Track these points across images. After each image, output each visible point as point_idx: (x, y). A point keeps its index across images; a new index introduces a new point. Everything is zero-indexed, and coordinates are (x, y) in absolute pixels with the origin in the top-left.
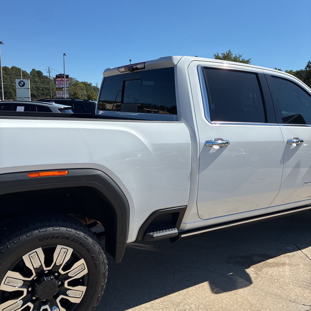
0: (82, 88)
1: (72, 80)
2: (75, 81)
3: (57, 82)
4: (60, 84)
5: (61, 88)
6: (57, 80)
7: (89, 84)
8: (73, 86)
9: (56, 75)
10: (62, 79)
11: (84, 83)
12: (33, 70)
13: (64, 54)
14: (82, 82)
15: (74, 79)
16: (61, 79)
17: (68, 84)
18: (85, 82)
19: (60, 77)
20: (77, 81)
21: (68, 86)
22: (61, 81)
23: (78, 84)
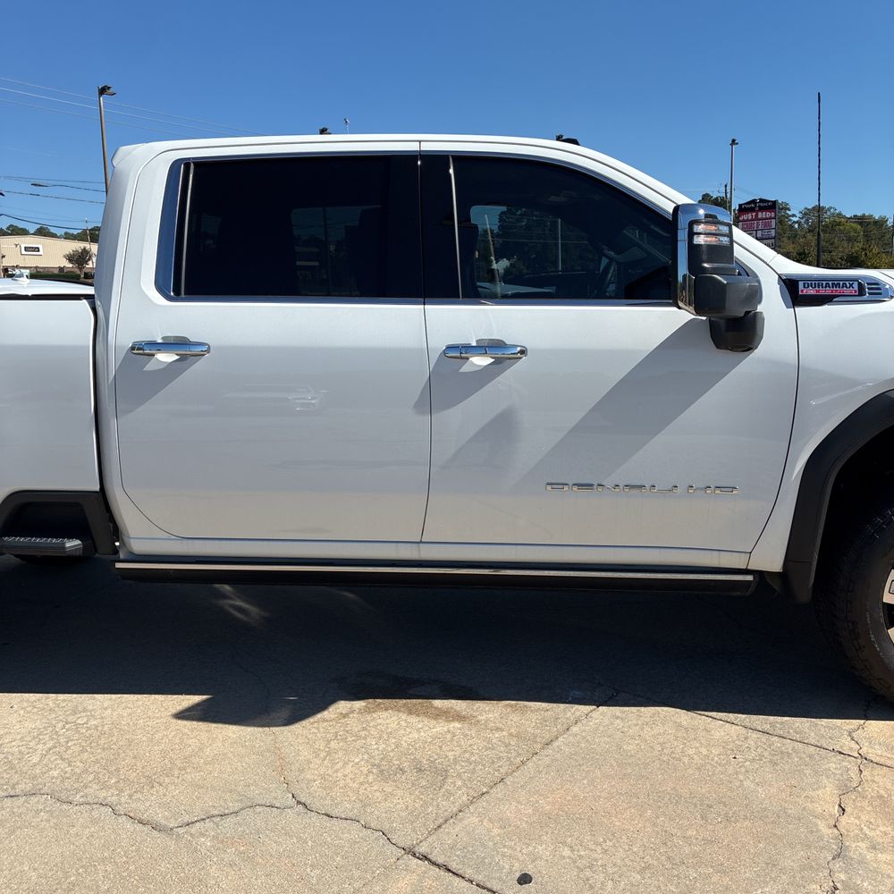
0: (852, 234)
1: (822, 214)
2: (833, 214)
6: (741, 219)
7: (876, 222)
9: (740, 205)
10: (757, 215)
11: (862, 221)
14: (856, 216)
16: (754, 214)
17: (774, 227)
18: (863, 217)
19: (752, 210)
20: (840, 214)
21: (773, 233)
22: (752, 220)
23: (839, 224)
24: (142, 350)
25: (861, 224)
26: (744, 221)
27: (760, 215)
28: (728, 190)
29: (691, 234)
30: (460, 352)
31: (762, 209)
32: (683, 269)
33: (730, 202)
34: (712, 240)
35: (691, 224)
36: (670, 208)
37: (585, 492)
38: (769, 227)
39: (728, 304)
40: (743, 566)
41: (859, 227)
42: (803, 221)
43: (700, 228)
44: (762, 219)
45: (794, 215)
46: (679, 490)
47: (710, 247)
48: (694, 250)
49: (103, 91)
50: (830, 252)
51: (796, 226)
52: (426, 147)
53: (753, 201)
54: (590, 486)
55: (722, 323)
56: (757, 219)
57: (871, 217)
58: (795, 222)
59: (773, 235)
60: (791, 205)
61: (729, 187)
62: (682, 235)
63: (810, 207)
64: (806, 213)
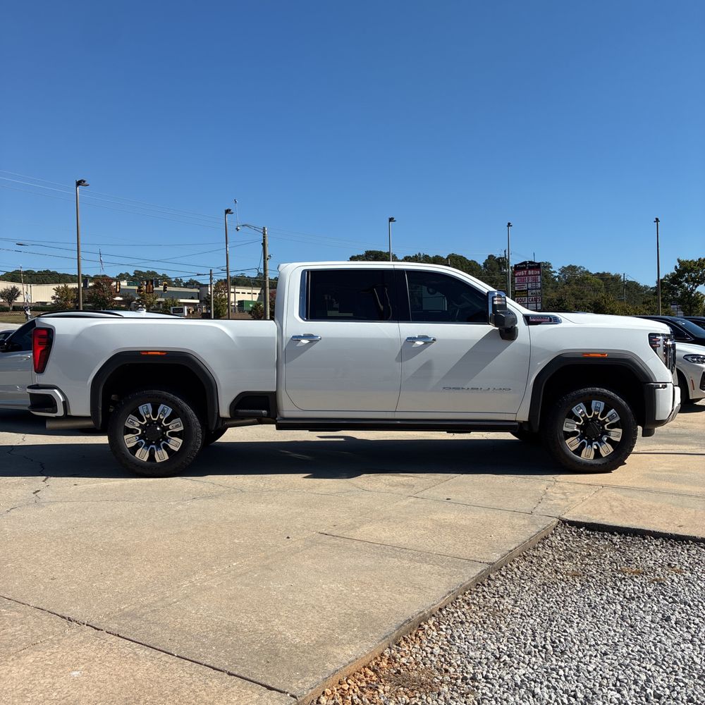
0: (597, 286)
1: (575, 271)
2: (583, 272)
3: (516, 278)
4: (523, 281)
5: (525, 290)
6: (516, 275)
7: (613, 278)
8: (576, 283)
9: (515, 265)
10: (527, 272)
11: (603, 276)
12: (491, 257)
13: (509, 224)
14: (598, 273)
15: (580, 268)
16: (525, 272)
17: (539, 281)
18: (604, 274)
19: (523, 269)
20: (587, 272)
21: (539, 285)
22: (524, 276)
23: (587, 279)
24: (297, 338)
25: (602, 279)
26: (518, 276)
27: (530, 272)
28: (507, 254)
29: (493, 301)
30: (411, 340)
31: (531, 268)
32: (490, 312)
33: (508, 261)
34: (499, 303)
35: (493, 298)
36: (486, 291)
37: (457, 391)
38: (535, 281)
39: (506, 324)
40: (514, 419)
41: (601, 281)
42: (561, 276)
43: (496, 299)
44: (531, 275)
45: (555, 272)
46: (491, 390)
47: (499, 305)
48: (494, 306)
49: (79, 183)
50: (582, 299)
51: (557, 279)
52: (396, 267)
53: (525, 263)
54: (459, 389)
55: (504, 330)
56: (527, 275)
57: (609, 274)
58: (556, 277)
59: (539, 286)
60: (552, 265)
61: (507, 251)
62: (490, 301)
63: (566, 266)
64: (564, 270)
